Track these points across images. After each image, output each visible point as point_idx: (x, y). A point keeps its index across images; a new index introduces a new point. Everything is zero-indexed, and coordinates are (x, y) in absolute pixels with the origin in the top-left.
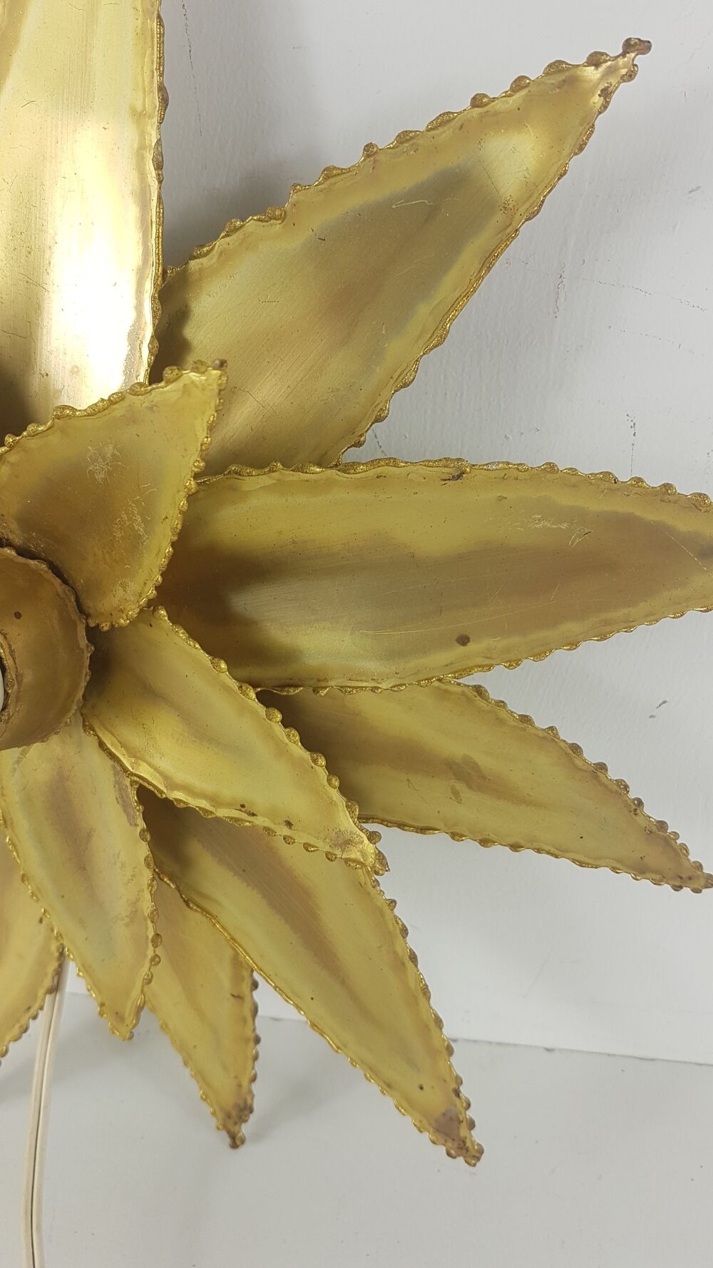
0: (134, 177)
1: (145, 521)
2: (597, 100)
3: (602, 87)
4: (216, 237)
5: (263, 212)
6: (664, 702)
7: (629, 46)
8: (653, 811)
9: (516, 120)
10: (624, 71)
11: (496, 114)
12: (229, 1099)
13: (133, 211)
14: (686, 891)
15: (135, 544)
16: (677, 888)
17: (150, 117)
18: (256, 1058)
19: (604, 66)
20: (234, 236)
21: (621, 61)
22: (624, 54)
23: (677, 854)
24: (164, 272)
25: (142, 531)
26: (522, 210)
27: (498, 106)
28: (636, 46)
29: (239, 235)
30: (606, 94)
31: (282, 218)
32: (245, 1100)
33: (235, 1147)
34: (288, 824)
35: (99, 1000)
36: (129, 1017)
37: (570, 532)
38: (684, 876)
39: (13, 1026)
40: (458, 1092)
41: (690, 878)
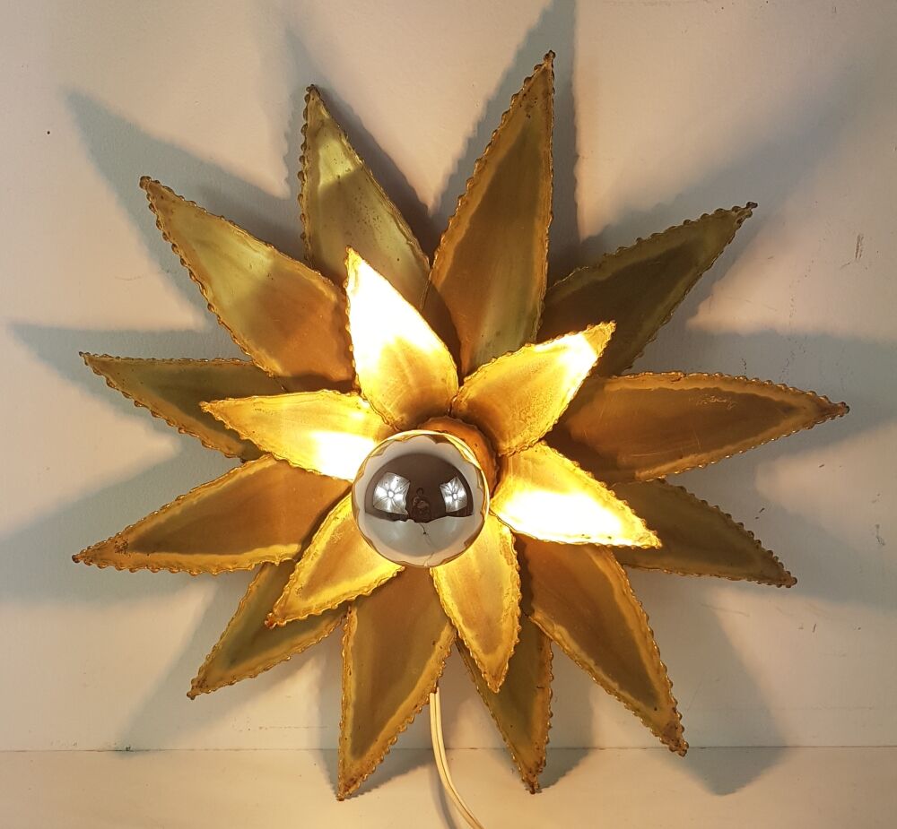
2: (736, 225)
3: (738, 219)
4: (568, 275)
6: (763, 509)
7: (749, 205)
8: (766, 545)
10: (746, 214)
14: (784, 587)
16: (780, 586)
19: (739, 212)
21: (746, 210)
22: (747, 208)
23: (778, 567)
27: (695, 225)
28: (752, 205)
30: (741, 222)
32: (541, 758)
33: (533, 792)
34: (610, 538)
35: (483, 671)
36: (500, 679)
37: (727, 404)
38: (782, 578)
39: (403, 722)
40: (674, 710)
41: (785, 580)
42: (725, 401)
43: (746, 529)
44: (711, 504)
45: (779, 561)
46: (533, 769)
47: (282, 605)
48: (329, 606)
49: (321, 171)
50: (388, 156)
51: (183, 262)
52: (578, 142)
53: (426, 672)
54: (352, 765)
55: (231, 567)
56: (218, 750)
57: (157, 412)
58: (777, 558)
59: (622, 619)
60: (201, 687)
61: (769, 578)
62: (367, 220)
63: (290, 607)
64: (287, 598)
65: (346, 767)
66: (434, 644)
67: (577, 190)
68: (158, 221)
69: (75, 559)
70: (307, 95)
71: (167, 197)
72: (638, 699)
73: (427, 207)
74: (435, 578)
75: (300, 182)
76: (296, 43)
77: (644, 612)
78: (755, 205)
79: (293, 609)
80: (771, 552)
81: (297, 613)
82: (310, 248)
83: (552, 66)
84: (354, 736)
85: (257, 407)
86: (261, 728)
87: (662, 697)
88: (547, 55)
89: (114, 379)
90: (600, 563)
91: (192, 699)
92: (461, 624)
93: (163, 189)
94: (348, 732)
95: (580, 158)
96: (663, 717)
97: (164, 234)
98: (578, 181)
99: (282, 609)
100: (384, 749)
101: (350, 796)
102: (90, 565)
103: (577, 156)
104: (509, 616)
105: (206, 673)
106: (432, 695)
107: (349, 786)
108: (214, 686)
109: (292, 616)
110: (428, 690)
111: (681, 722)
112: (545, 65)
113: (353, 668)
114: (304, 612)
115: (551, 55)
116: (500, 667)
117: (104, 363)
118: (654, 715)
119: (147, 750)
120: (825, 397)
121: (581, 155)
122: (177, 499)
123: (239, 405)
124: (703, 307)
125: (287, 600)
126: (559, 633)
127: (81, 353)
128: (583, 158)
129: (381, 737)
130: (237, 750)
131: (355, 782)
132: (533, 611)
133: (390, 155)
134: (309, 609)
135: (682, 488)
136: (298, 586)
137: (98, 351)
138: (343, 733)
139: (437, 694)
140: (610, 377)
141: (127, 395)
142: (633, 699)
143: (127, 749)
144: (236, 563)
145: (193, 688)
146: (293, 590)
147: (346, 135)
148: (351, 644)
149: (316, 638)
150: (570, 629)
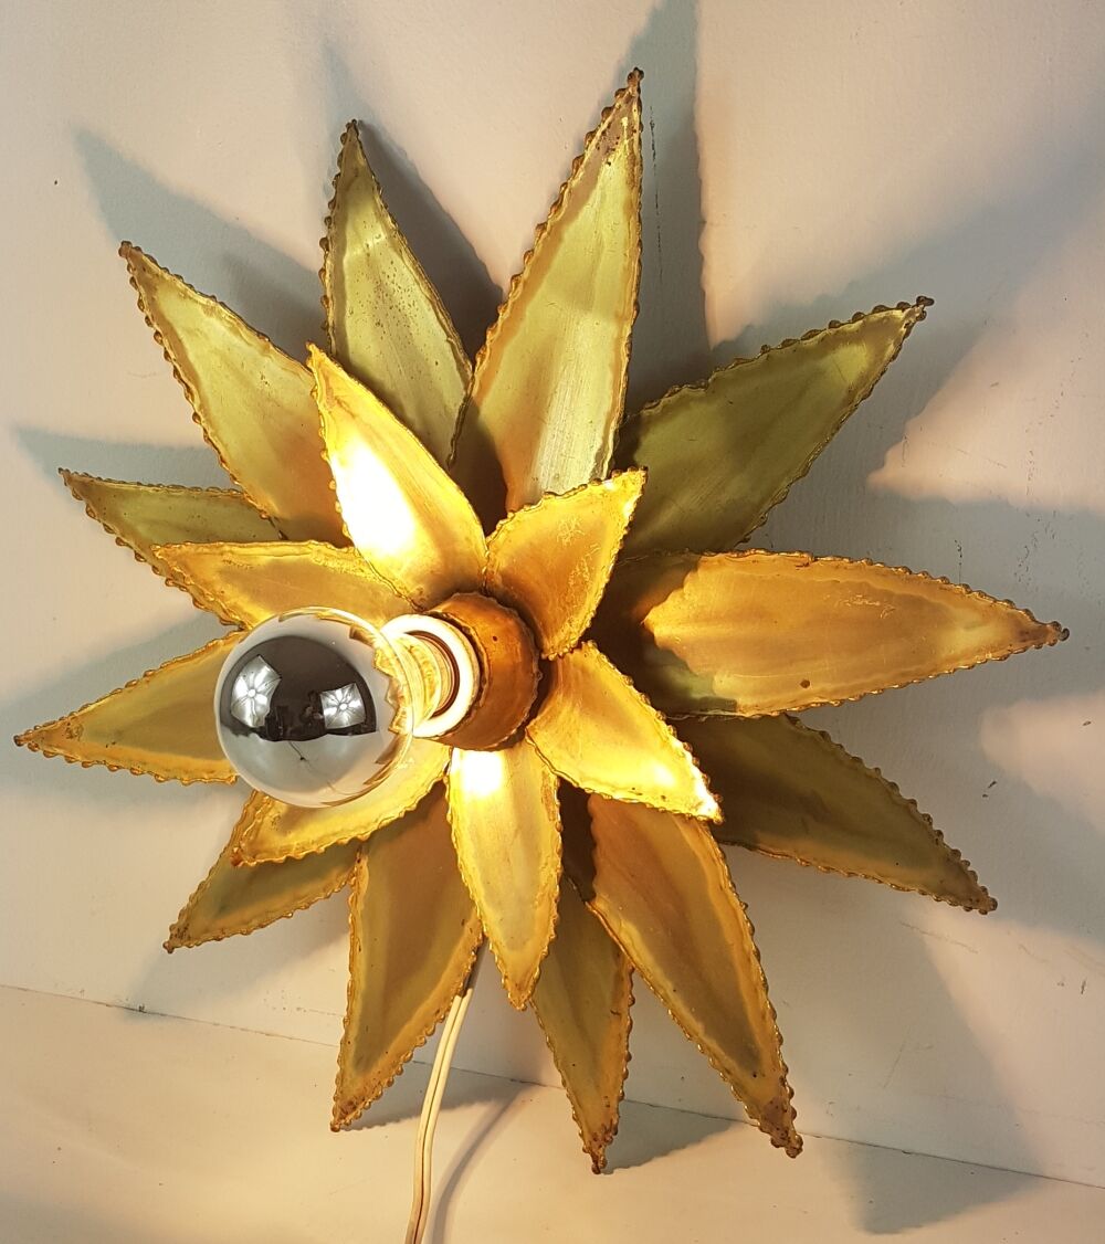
0: (612, 355)
1: (590, 571)
2: (903, 330)
3: (906, 322)
4: (662, 397)
5: (693, 382)
6: (994, 783)
7: (919, 301)
8: (950, 841)
9: (855, 338)
10: (917, 315)
11: (844, 333)
12: (597, 1120)
13: (610, 376)
14: (975, 912)
15: (582, 587)
16: (969, 909)
17: (627, 319)
18: (626, 1076)
19: (907, 311)
20: (674, 397)
21: (916, 309)
22: (917, 305)
23: (968, 878)
24: (625, 416)
25: (587, 577)
26: (859, 393)
27: (847, 328)
28: (924, 301)
29: (677, 396)
30: (909, 327)
31: (706, 387)
32: (611, 1121)
33: (597, 1171)
34: (664, 797)
35: (504, 973)
36: (526, 989)
37: (880, 609)
38: (974, 899)
39: (421, 1031)
40: (783, 1080)
41: (978, 901)
42: (878, 604)
43: (922, 809)
44: (869, 765)
45: (970, 869)
46: (600, 1135)
47: (252, 838)
48: (314, 848)
49: (348, 238)
50: (451, 218)
51: (167, 355)
52: (704, 203)
53: (451, 964)
54: (352, 1082)
55: (206, 777)
56: (247, 1030)
57: (142, 554)
58: (968, 863)
59: (716, 926)
60: (181, 937)
61: (951, 894)
62: (401, 307)
63: (262, 842)
64: (257, 828)
65: (345, 1085)
66: (463, 924)
67: (705, 272)
68: (140, 301)
69: (18, 741)
70: (344, 135)
71: (150, 270)
72: (730, 1053)
73: (502, 290)
74: (454, 827)
75: (322, 251)
76: (336, 64)
77: (749, 920)
78: (931, 302)
79: (266, 846)
80: (956, 853)
81: (271, 852)
82: (333, 342)
83: (639, 90)
84: (360, 1040)
85: (226, 557)
86: (298, 1009)
87: (766, 1058)
88: (631, 75)
89: (94, 506)
90: (688, 835)
91: (170, 952)
92: (483, 900)
93: (144, 257)
94: (354, 1033)
95: (707, 226)
96: (764, 1090)
97: (147, 318)
98: (706, 258)
99: (251, 844)
100: (394, 1066)
101: (348, 1127)
102: (34, 751)
103: (704, 222)
104: (546, 897)
105: (188, 919)
106: (458, 998)
107: (349, 1113)
108: (198, 939)
109: (265, 855)
110: (453, 991)
111: (793, 1103)
112: (630, 90)
113: (364, 942)
114: (282, 852)
115: (637, 73)
116: (528, 972)
117: (83, 484)
118: (752, 1085)
119: (162, 1015)
120: (1027, 611)
121: (709, 220)
122: (145, 675)
123: (199, 554)
124: (892, 456)
125: (258, 830)
126: (627, 933)
127: (60, 470)
128: (712, 224)
129: (393, 1048)
130: (268, 1035)
131: (355, 1108)
132: (594, 896)
133: (454, 217)
134: (288, 849)
135: (823, 734)
136: (273, 814)
137: (77, 469)
138: (347, 1033)
139: (466, 999)
140: (701, 553)
141: (108, 530)
142: (723, 1053)
143: (141, 1009)
144: (212, 772)
145: (171, 938)
146: (267, 818)
147: (379, 189)
148: (360, 907)
149: (324, 890)
150: (644, 932)
